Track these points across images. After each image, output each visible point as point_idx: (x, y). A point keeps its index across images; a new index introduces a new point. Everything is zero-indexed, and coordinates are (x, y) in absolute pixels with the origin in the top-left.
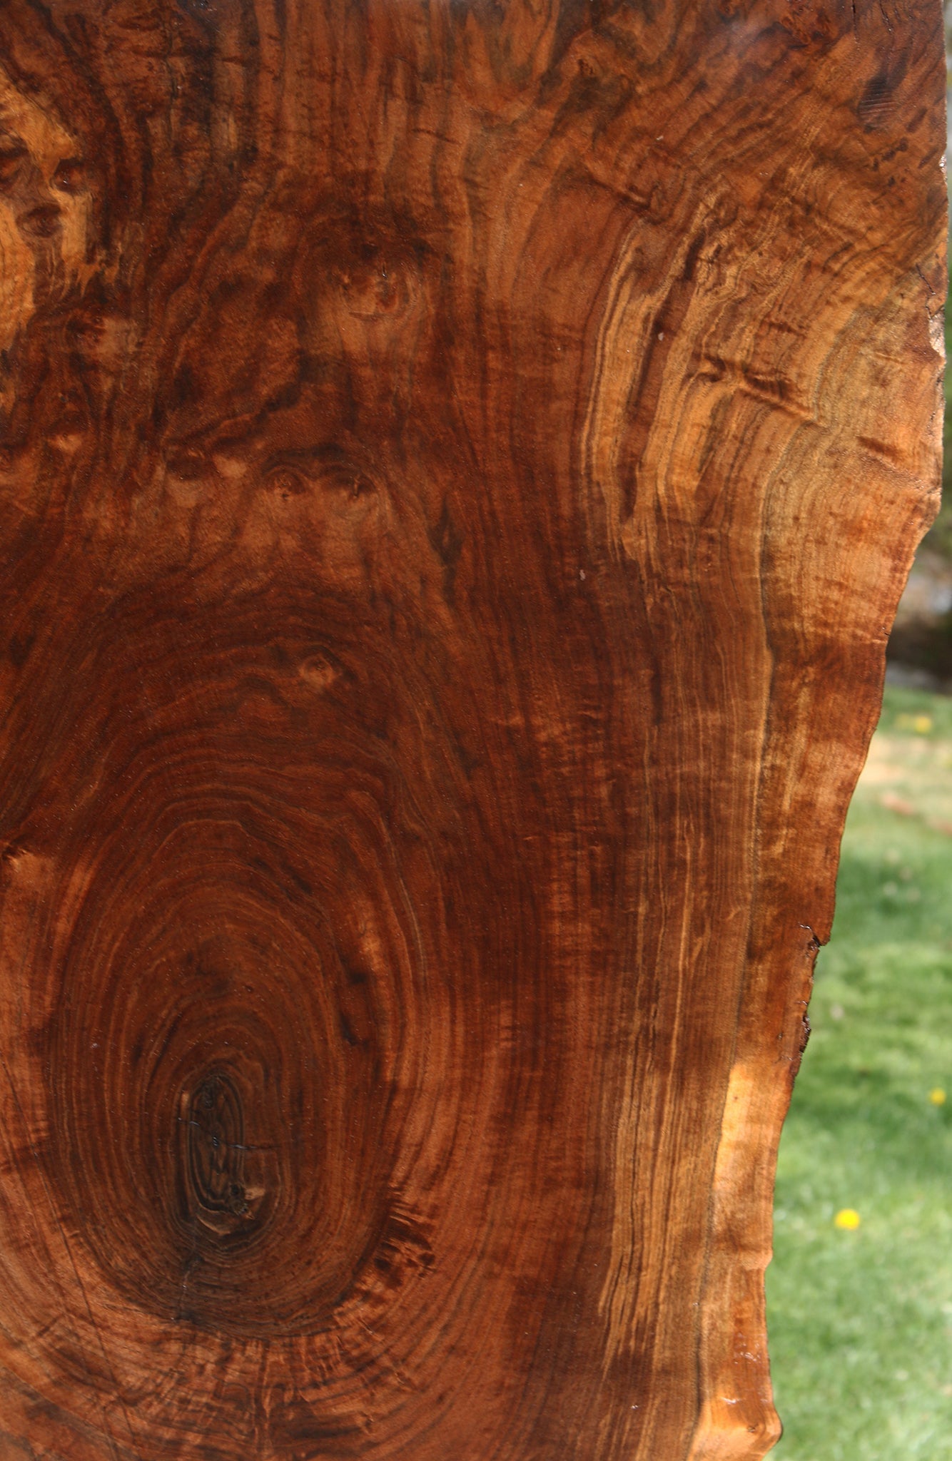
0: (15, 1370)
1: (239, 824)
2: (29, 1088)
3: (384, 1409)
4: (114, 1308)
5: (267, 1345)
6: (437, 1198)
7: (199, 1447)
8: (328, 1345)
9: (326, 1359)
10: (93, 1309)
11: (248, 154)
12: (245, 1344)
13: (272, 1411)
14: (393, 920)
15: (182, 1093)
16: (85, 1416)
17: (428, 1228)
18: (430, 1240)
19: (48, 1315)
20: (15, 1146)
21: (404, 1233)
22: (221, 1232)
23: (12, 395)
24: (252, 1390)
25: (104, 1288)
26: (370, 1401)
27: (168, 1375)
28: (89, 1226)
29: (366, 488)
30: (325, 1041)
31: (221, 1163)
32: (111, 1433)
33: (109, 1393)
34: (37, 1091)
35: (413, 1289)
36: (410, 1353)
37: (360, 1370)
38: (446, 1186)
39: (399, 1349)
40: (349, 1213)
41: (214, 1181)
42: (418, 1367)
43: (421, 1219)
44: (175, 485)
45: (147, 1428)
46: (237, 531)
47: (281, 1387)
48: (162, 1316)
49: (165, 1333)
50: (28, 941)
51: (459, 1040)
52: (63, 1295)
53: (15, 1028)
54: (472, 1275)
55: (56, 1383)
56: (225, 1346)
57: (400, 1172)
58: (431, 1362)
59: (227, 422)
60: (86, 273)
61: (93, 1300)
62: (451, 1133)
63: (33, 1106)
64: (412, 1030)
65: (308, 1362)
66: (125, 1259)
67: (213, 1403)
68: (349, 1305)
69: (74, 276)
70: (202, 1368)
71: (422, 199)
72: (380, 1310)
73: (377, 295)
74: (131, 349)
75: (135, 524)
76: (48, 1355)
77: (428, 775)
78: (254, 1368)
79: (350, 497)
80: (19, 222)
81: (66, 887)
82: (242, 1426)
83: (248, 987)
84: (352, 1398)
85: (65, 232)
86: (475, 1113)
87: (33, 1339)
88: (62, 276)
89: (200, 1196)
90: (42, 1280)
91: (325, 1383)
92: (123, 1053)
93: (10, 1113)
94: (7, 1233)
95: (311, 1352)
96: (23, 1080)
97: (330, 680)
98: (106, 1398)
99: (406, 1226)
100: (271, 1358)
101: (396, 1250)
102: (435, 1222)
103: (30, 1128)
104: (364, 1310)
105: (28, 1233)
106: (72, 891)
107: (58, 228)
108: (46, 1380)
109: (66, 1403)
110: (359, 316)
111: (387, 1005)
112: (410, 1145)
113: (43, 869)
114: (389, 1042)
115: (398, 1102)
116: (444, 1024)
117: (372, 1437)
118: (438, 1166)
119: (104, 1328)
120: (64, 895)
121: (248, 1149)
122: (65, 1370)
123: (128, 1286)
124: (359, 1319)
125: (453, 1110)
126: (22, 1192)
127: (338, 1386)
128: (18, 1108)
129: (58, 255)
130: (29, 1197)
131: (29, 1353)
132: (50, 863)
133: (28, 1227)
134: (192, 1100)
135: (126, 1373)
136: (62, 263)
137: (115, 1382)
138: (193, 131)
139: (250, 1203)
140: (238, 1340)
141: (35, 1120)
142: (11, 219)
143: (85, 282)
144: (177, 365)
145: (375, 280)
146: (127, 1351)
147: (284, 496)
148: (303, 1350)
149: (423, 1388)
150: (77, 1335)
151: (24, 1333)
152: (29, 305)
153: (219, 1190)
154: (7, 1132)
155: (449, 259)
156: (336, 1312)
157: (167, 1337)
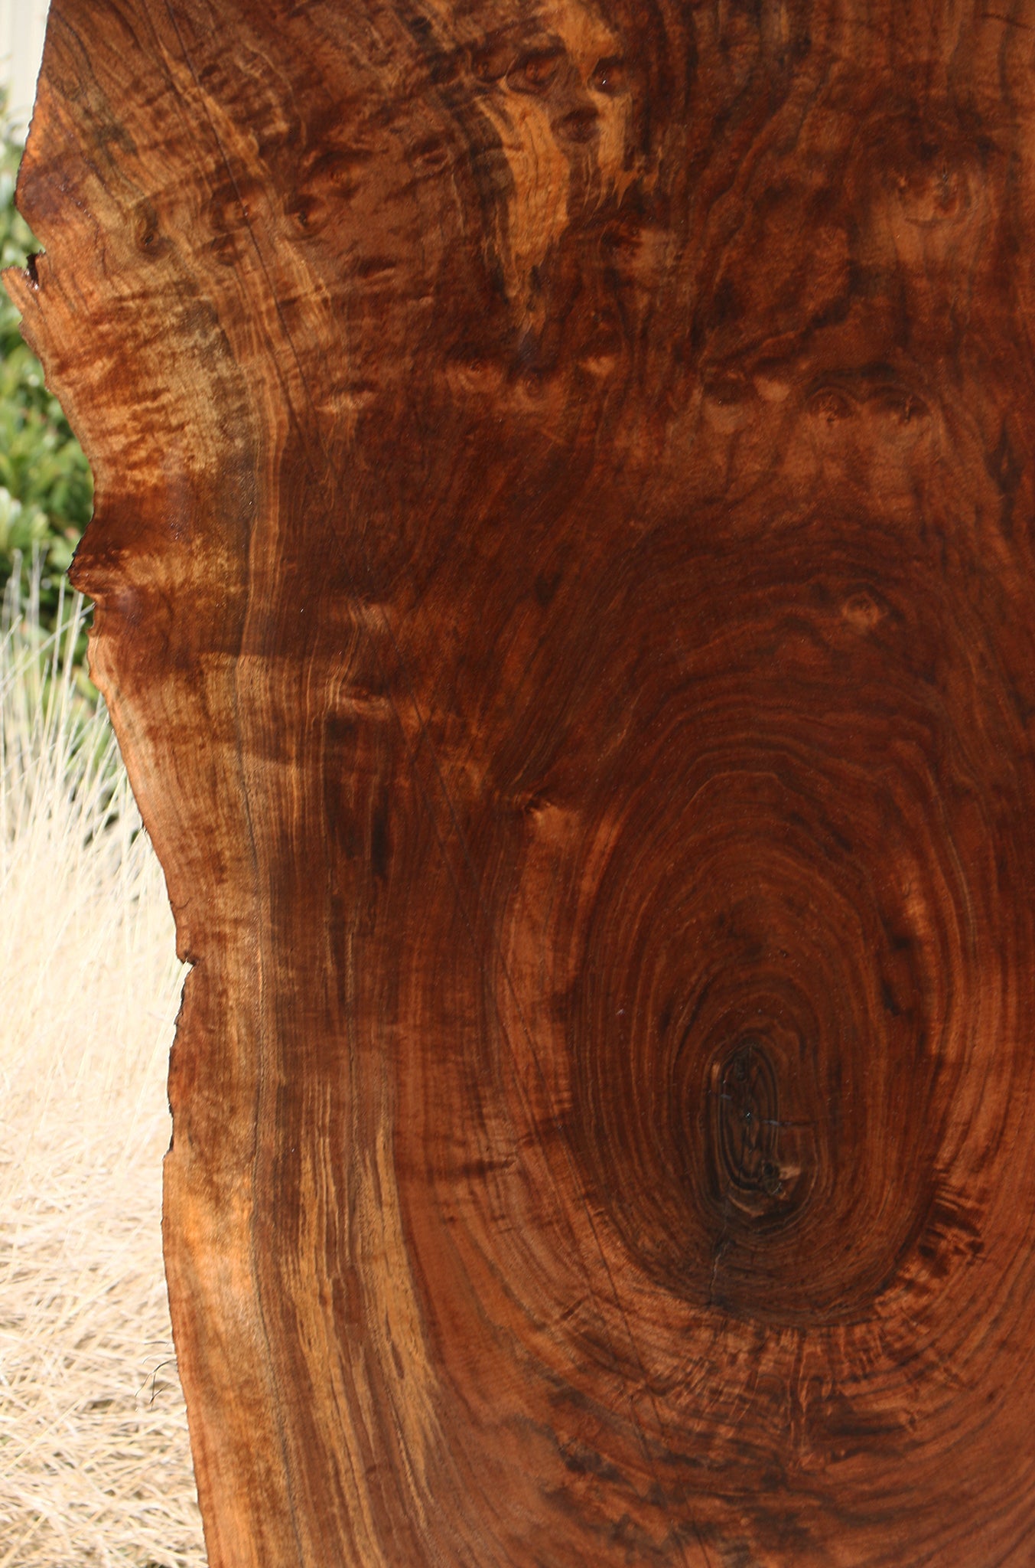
0: (538, 1354)
1: (774, 776)
2: (551, 1056)
3: (929, 1407)
4: (641, 1292)
5: (803, 1335)
6: (987, 1182)
7: (732, 1441)
8: (869, 1337)
9: (866, 1351)
10: (619, 1291)
11: (800, 47)
12: (779, 1334)
13: (809, 1405)
14: (941, 880)
15: (712, 1065)
16: (611, 1405)
17: (977, 1213)
18: (979, 1226)
19: (572, 1297)
20: (537, 1118)
21: (950, 1218)
22: (755, 1214)
23: (542, 314)
24: (788, 1382)
25: (629, 1269)
26: (914, 1397)
27: (699, 1364)
28: (614, 1204)
29: (918, 410)
30: (866, 1011)
31: (753, 1140)
32: (638, 1424)
33: (636, 1381)
34: (560, 1060)
35: (960, 1279)
36: (957, 1347)
37: (903, 1364)
38: (996, 1169)
39: (947, 1343)
40: (891, 1195)
41: (746, 1159)
42: (967, 1362)
43: (970, 1204)
44: (712, 410)
45: (677, 1419)
46: (778, 459)
47: (819, 1380)
48: (692, 1302)
49: (695, 1319)
50: (552, 899)
51: (1012, 1011)
52: (587, 1276)
53: (537, 993)
54: (1025, 1265)
55: (581, 1369)
56: (759, 1335)
57: (946, 1153)
58: (980, 1358)
59: (769, 341)
60: (624, 181)
61: (620, 1283)
62: (1002, 1112)
63: (556, 1076)
64: (960, 999)
65: (847, 1354)
66: (653, 1240)
67: (746, 1395)
68: (891, 1294)
69: (611, 184)
70: (734, 1358)
71: (988, 92)
72: (924, 1300)
73: (936, 198)
74: (669, 262)
75: (668, 452)
76: (572, 1339)
77: (980, 724)
78: (790, 1359)
79: (901, 421)
80: (554, 127)
81: (592, 843)
82: (776, 1420)
83: (782, 952)
84: (895, 1394)
85: (603, 137)
86: (1028, 1090)
87: (557, 1322)
88: (598, 184)
89: (732, 1174)
90: (566, 1260)
91: (866, 1377)
92: (651, 1021)
93: (532, 1083)
94: (529, 1210)
95: (850, 1343)
96: (545, 1048)
97: (875, 620)
98: (633, 1387)
99: (953, 1211)
100: (808, 1349)
101: (942, 1236)
102: (985, 1207)
103: (553, 1098)
104: (907, 1300)
105: (551, 1210)
106: (597, 847)
107: (595, 133)
108: (570, 1366)
109: (591, 1391)
110: (915, 222)
111: (933, 972)
112: (957, 1124)
113: (567, 823)
114: (935, 1013)
115: (945, 1077)
116: (995, 994)
117: (917, 1435)
118: (988, 1147)
119: (630, 1313)
120: (589, 851)
121: (783, 1124)
122: (590, 1355)
123: (656, 1269)
124: (901, 1309)
125: (1004, 1086)
126: (545, 1166)
127: (879, 1380)
128: (541, 1077)
129: (595, 162)
130: (552, 1171)
131: (552, 1336)
132: (575, 817)
133: (550, 1204)
134: (722, 1073)
135: (654, 1361)
136: (598, 171)
137: (642, 1370)
138: (741, 23)
139: (785, 1183)
140: (771, 1329)
141: (557, 1090)
142: (546, 124)
143: (622, 191)
144: (717, 279)
145: (934, 182)
146: (655, 1337)
147: (830, 420)
148: (842, 1341)
149: (972, 1385)
150: (602, 1319)
151: (547, 1315)
152: (562, 217)
153: (752, 1168)
154: (529, 1102)
155: (1016, 157)
156: (877, 1301)
157: (696, 1323)
